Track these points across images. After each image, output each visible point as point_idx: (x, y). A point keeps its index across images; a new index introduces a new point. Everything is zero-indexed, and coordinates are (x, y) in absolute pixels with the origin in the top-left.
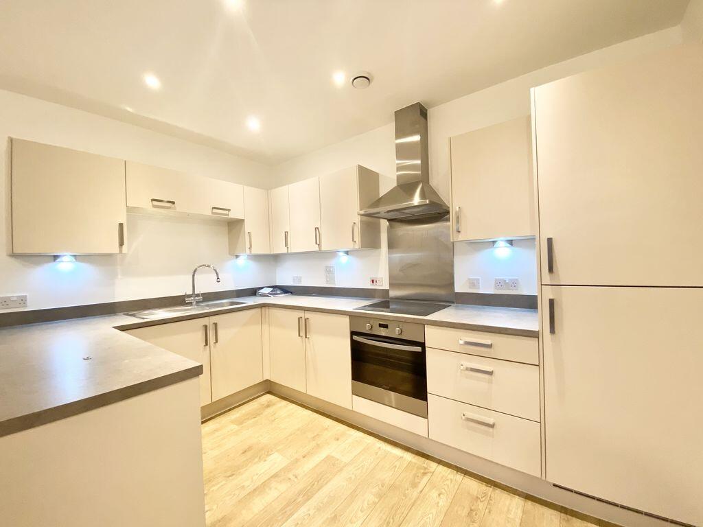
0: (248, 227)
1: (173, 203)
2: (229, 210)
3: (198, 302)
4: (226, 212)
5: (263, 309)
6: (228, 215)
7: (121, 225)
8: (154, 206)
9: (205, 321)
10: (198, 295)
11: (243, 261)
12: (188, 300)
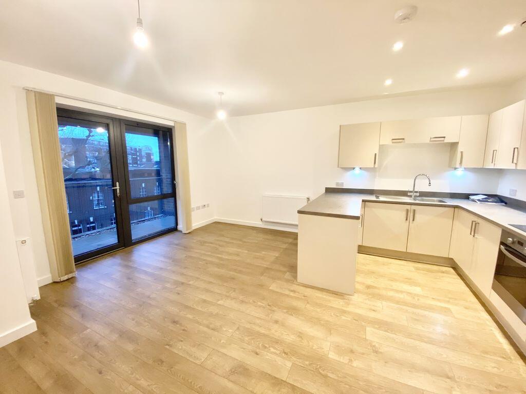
0: (460, 148)
1: (404, 139)
2: (444, 137)
3: (415, 196)
4: (443, 139)
5: (456, 209)
6: (443, 141)
7: (376, 154)
8: (393, 143)
9: (408, 207)
10: (416, 192)
11: (460, 172)
12: (409, 194)
